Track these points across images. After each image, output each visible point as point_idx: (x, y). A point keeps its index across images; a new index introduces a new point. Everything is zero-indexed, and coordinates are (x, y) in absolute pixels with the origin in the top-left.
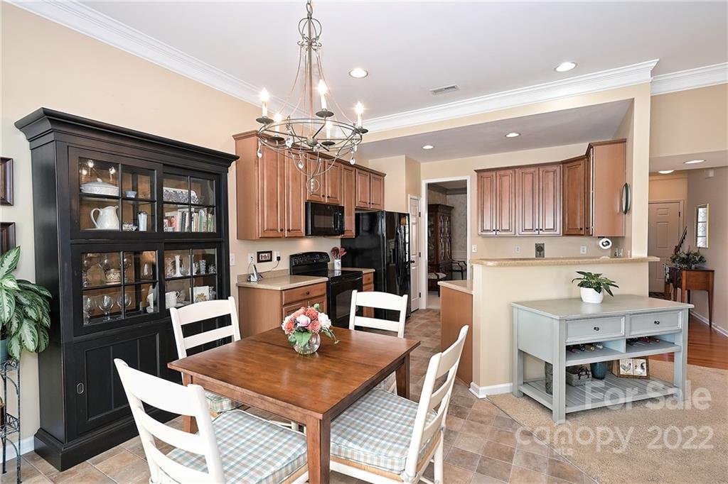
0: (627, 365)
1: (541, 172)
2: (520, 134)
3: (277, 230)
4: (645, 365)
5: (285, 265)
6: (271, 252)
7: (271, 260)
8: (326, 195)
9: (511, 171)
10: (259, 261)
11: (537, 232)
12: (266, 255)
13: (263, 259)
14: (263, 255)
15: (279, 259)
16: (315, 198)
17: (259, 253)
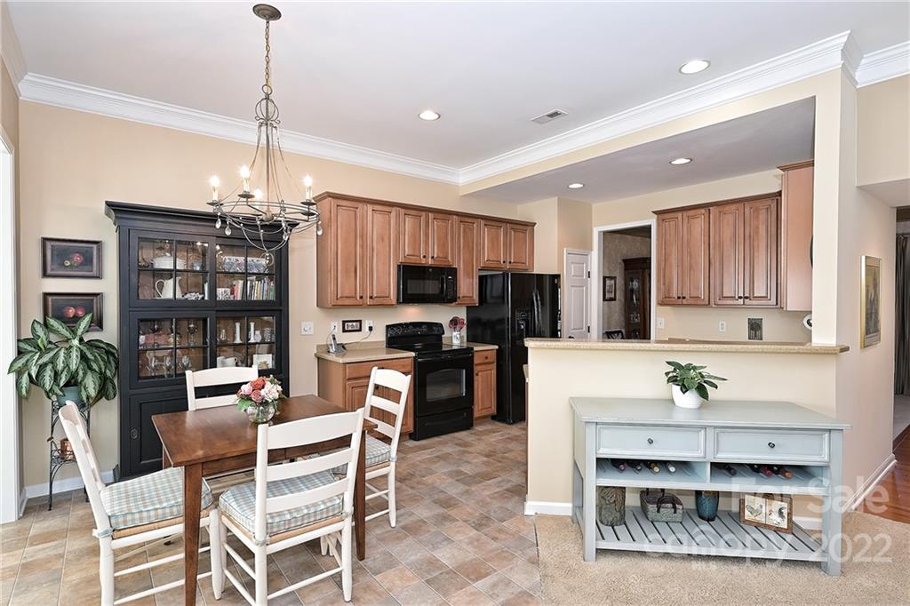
0: (756, 507)
1: (747, 210)
2: (691, 160)
3: (355, 297)
4: (785, 512)
5: (380, 336)
6: (360, 321)
7: (360, 330)
8: (429, 255)
9: (703, 211)
10: (344, 331)
11: (741, 301)
12: (354, 324)
13: (350, 329)
14: (350, 324)
15: (371, 329)
16: (413, 261)
17: (344, 322)
